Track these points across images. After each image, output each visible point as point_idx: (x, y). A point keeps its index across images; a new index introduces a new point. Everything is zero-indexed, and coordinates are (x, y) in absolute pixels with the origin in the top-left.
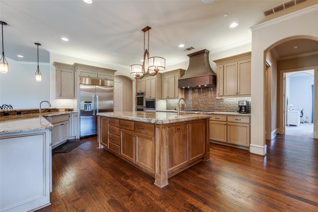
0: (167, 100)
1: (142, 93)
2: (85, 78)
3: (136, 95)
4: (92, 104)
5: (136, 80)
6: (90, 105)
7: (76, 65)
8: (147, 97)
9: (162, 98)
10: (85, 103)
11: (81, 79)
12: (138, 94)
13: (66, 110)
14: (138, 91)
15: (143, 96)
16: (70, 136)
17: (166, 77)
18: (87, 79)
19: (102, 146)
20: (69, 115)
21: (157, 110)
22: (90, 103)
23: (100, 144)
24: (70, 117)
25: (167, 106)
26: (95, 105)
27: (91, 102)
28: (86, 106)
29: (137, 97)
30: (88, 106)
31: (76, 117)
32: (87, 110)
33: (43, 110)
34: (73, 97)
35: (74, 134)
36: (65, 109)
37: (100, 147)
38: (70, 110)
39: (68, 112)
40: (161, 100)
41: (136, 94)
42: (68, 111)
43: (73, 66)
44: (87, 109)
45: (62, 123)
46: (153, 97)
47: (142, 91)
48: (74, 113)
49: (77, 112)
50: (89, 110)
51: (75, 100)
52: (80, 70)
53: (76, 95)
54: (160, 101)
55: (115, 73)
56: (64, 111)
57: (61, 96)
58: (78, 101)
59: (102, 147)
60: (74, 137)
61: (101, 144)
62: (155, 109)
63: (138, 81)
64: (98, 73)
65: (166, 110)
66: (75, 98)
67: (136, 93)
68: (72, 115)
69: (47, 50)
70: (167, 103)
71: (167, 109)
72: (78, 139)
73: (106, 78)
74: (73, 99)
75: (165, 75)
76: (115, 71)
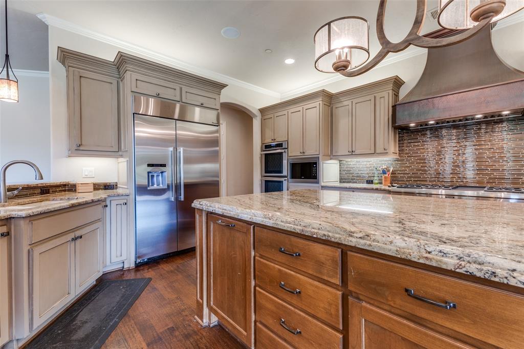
0: (340, 161)
1: (279, 145)
2: (145, 98)
3: (262, 150)
4: (168, 171)
5: (262, 116)
6: (162, 172)
7: (123, 60)
8: (293, 153)
9: (331, 155)
10: (150, 169)
11: (137, 102)
12: (268, 147)
13: (97, 187)
14: (268, 141)
15: (283, 151)
16: (108, 263)
17: (345, 103)
18: (152, 101)
19: (213, 316)
20: (104, 204)
21: (323, 184)
22: (163, 169)
23: (206, 310)
24: (108, 209)
25: (340, 174)
26: (176, 173)
27: (164, 165)
28: (150, 176)
29: (265, 154)
30: (158, 176)
31: (124, 207)
32: (155, 186)
33: (16, 192)
34: (116, 151)
35: (119, 254)
36: (95, 185)
37: (205, 322)
38: (107, 187)
39: (102, 194)
40: (331, 159)
41: (262, 147)
42: (102, 189)
43: (113, 64)
44: (153, 185)
45: (78, 233)
46: (311, 151)
47: (280, 139)
48: (118, 195)
49: (127, 192)
50: (158, 187)
51: (121, 160)
52: (135, 76)
53: (123, 148)
54: (327, 162)
55: (223, 91)
56: (92, 190)
57: (81, 148)
58: (129, 163)
59: (215, 320)
60: (117, 263)
61: (211, 309)
62: (318, 183)
63: (266, 117)
64: (181, 89)
65: (338, 184)
66: (120, 153)
67: (262, 144)
68: (114, 203)
69: (40, 16)
70: (340, 167)
71: (342, 180)
72: (129, 270)
73: (202, 102)
74: (117, 157)
75: (342, 99)
76: (223, 86)
